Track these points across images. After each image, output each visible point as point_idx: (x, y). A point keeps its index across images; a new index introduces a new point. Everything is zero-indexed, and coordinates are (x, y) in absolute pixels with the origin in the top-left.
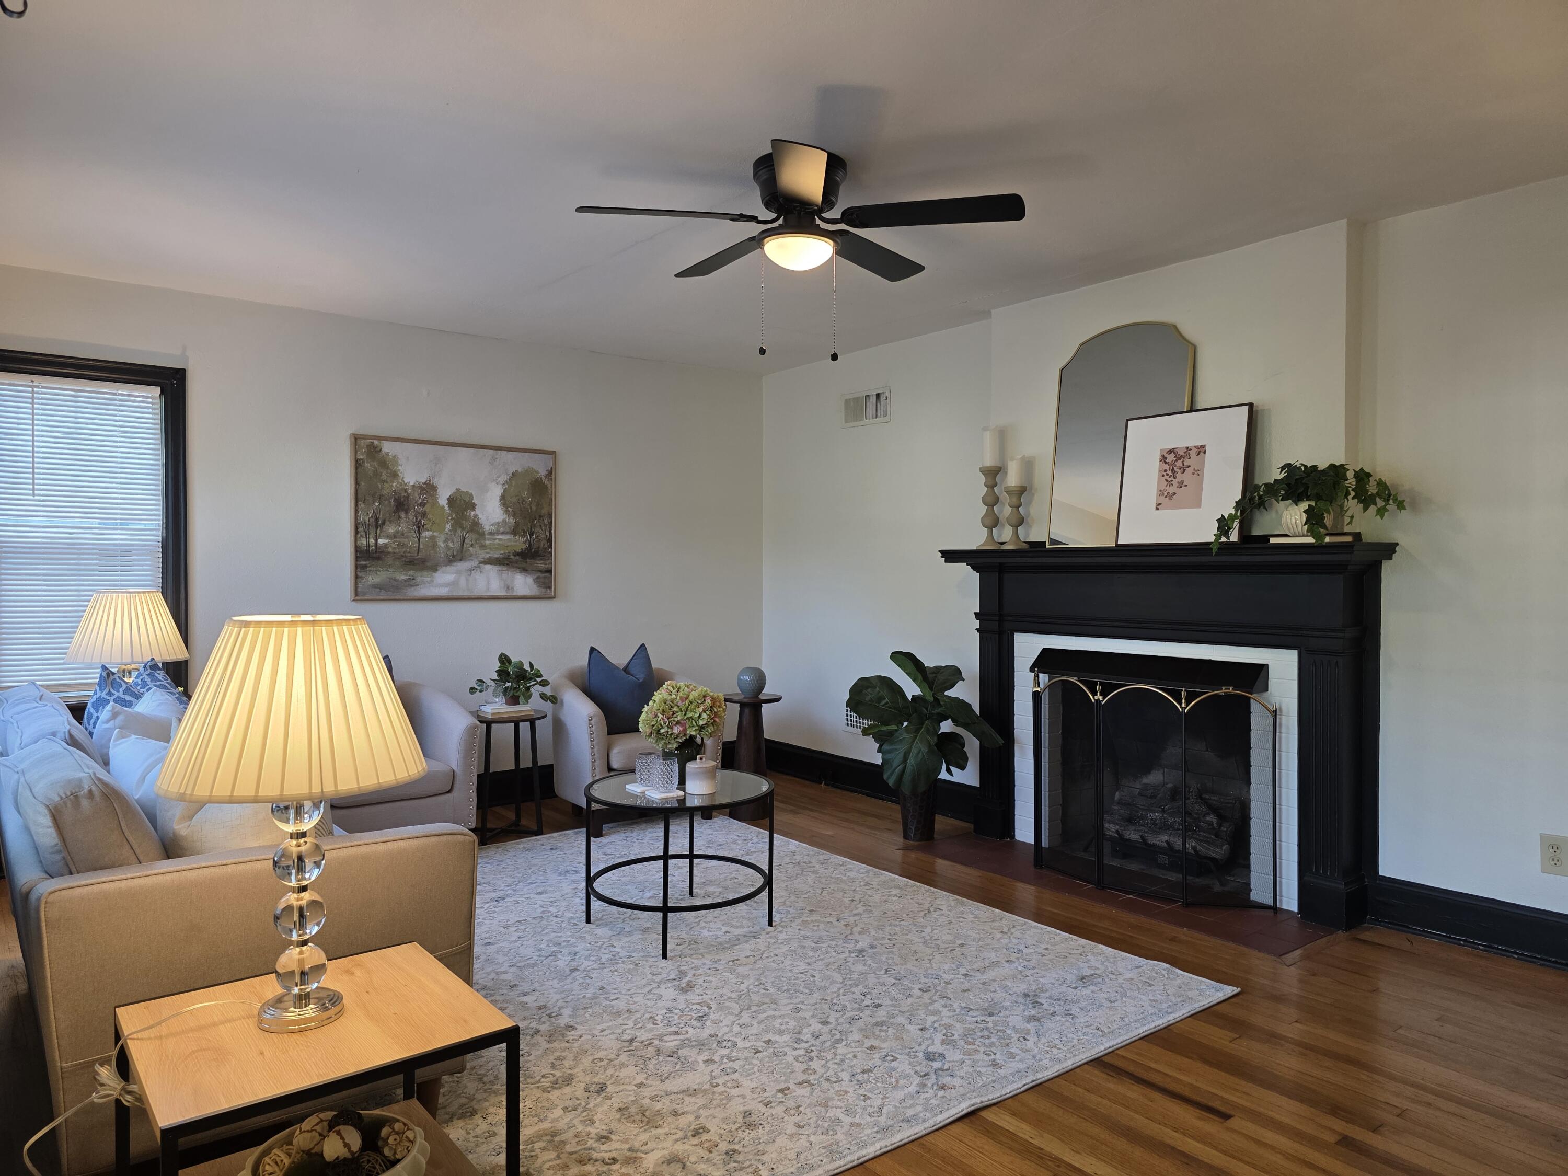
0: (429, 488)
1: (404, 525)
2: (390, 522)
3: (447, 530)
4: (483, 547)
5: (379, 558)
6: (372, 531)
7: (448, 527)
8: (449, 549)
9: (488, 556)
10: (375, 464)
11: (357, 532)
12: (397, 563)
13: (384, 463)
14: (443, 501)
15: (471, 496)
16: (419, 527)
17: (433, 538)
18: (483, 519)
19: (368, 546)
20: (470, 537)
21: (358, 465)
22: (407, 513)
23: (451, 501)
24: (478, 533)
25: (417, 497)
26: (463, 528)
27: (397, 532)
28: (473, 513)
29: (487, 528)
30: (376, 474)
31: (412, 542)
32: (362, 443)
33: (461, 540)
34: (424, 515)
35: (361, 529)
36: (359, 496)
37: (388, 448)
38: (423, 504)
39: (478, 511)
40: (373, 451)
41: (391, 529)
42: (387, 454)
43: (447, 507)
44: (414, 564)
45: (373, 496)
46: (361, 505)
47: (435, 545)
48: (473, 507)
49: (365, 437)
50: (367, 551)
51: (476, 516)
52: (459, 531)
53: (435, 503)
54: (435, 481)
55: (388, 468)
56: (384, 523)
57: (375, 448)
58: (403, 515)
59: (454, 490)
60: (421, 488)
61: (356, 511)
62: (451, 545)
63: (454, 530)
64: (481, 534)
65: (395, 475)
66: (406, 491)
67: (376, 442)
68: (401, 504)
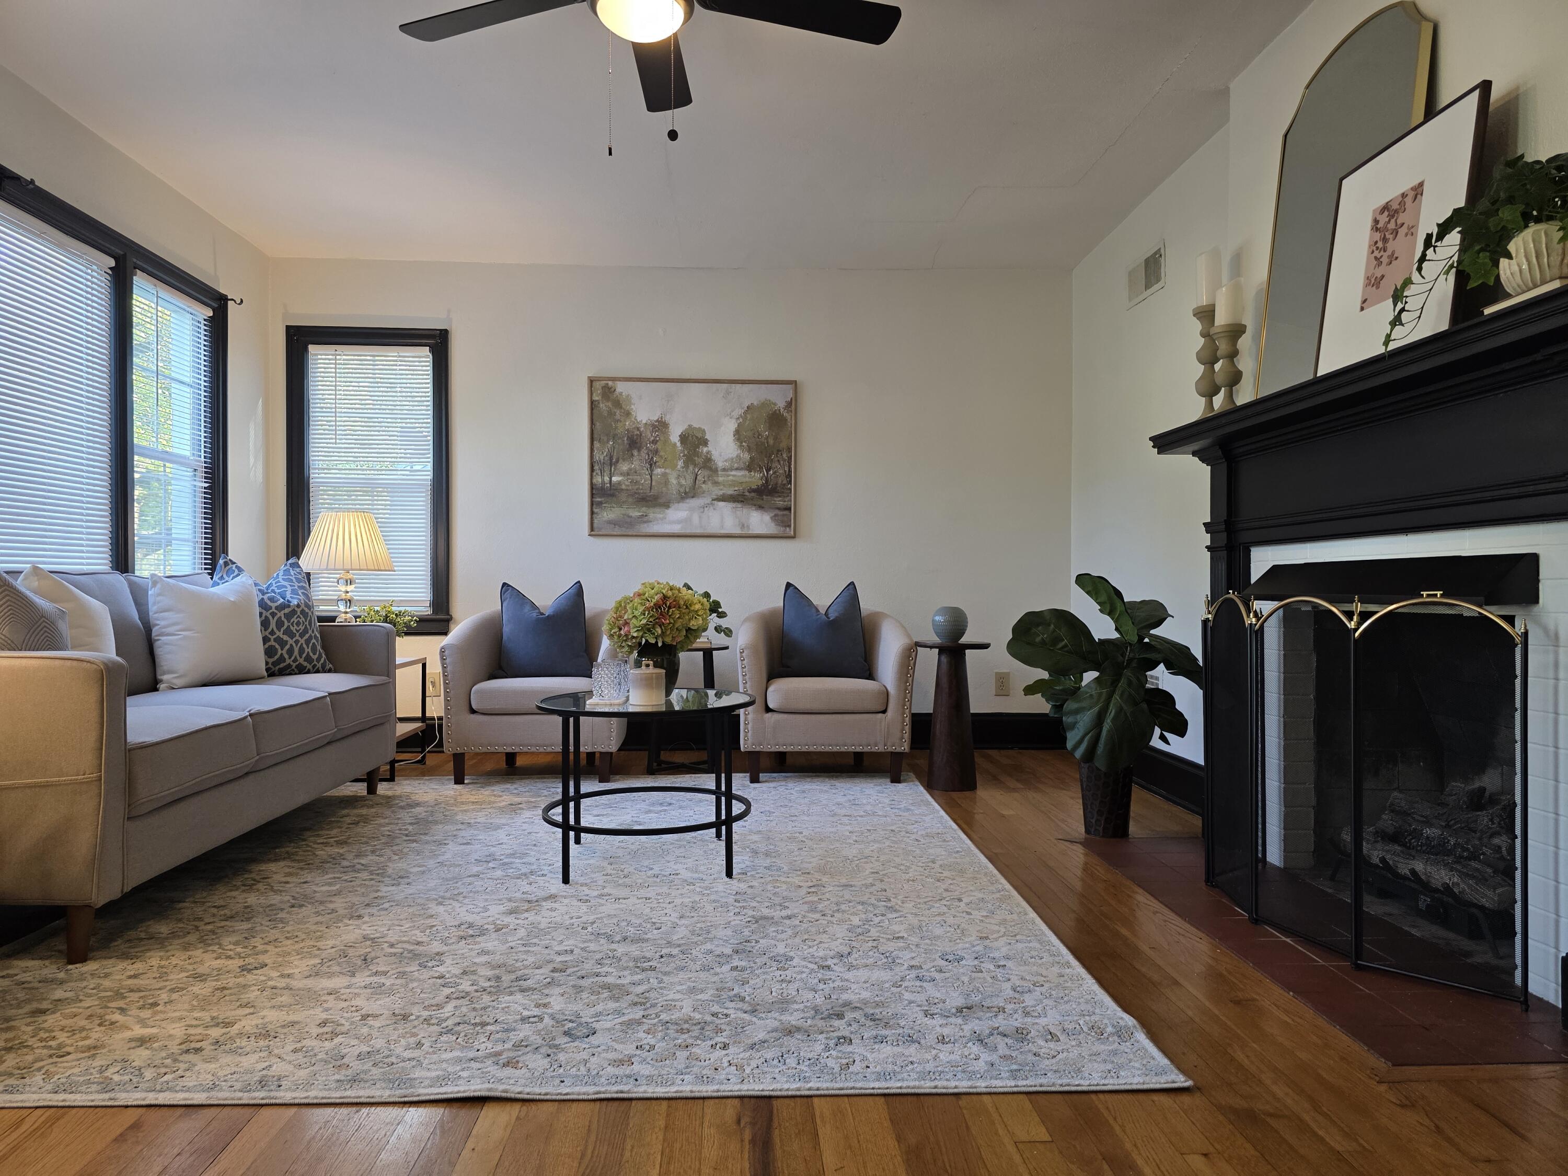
0: (661, 426)
1: (637, 463)
2: (624, 460)
3: (679, 467)
4: (716, 483)
5: (613, 495)
6: (607, 469)
7: (680, 464)
8: (681, 486)
9: (721, 493)
10: (610, 404)
11: (592, 470)
12: (630, 500)
13: (618, 404)
14: (675, 438)
15: (704, 431)
16: (652, 465)
17: (665, 475)
18: (715, 455)
19: (603, 483)
20: (702, 474)
21: (593, 405)
22: (639, 451)
23: (684, 438)
24: (710, 469)
25: (649, 435)
26: (695, 465)
27: (630, 469)
28: (705, 449)
29: (720, 464)
30: (611, 414)
31: (644, 480)
32: (598, 385)
33: (693, 477)
34: (656, 452)
35: (596, 467)
36: (595, 436)
37: (621, 387)
38: (654, 442)
39: (710, 447)
40: (608, 392)
41: (624, 467)
42: (621, 394)
43: (679, 444)
44: (647, 501)
45: (607, 435)
46: (597, 444)
47: (667, 483)
48: (705, 443)
49: (599, 379)
50: (602, 489)
51: (708, 452)
52: (691, 468)
53: (667, 440)
54: (667, 419)
55: (621, 408)
56: (617, 461)
57: (610, 389)
58: (635, 453)
59: (686, 427)
60: (654, 426)
61: (592, 450)
62: (683, 482)
63: (686, 466)
64: (715, 471)
65: (628, 414)
66: (638, 429)
67: (610, 383)
68: (634, 442)
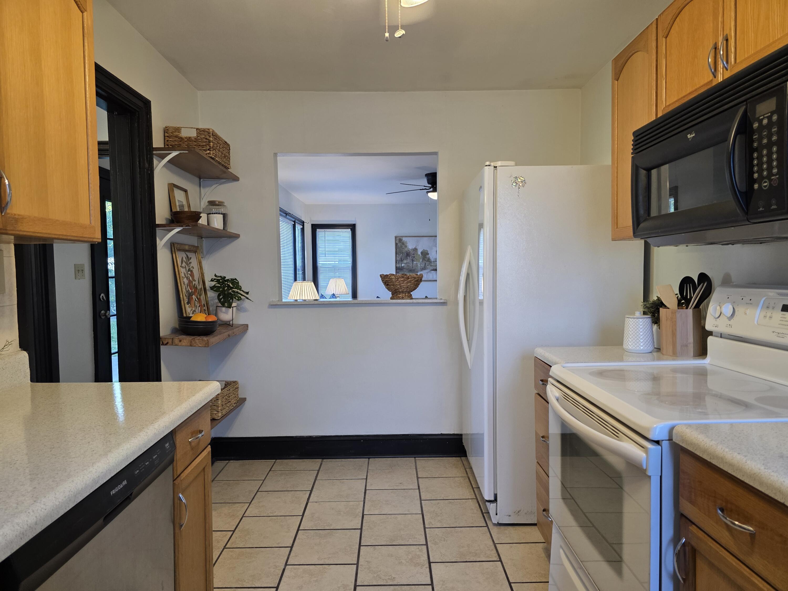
0: (415, 250)
1: (409, 260)
2: (405, 259)
3: (421, 261)
4: (431, 266)
5: (402, 270)
6: (400, 262)
7: (421, 260)
8: (421, 266)
9: (433, 268)
10: (401, 244)
11: (396, 263)
12: (407, 271)
13: (403, 244)
14: (419, 253)
15: (428, 251)
16: (413, 261)
17: (417, 263)
18: (431, 258)
19: (399, 266)
20: (427, 263)
21: (396, 244)
22: (409, 257)
23: (422, 253)
25: (412, 252)
26: (425, 261)
27: (407, 262)
28: (428, 256)
29: (432, 260)
30: (401, 247)
31: (411, 265)
32: (398, 238)
33: (425, 264)
34: (414, 257)
35: (397, 262)
36: (397, 253)
37: (404, 239)
38: (414, 254)
39: (430, 255)
40: (400, 240)
41: (405, 262)
42: (404, 241)
43: (420, 255)
44: (412, 271)
45: (400, 253)
46: (397, 255)
47: (417, 266)
48: (428, 254)
49: (398, 237)
50: (399, 268)
51: (429, 257)
52: (424, 261)
53: (417, 254)
54: (417, 247)
55: (404, 245)
56: (403, 260)
57: (401, 239)
58: (408, 257)
59: (423, 250)
60: (413, 250)
61: (396, 257)
62: (422, 265)
63: (423, 261)
64: (431, 262)
65: (406, 246)
66: (409, 251)
67: (401, 238)
68: (408, 254)
